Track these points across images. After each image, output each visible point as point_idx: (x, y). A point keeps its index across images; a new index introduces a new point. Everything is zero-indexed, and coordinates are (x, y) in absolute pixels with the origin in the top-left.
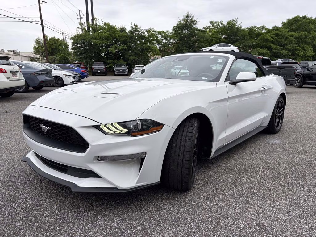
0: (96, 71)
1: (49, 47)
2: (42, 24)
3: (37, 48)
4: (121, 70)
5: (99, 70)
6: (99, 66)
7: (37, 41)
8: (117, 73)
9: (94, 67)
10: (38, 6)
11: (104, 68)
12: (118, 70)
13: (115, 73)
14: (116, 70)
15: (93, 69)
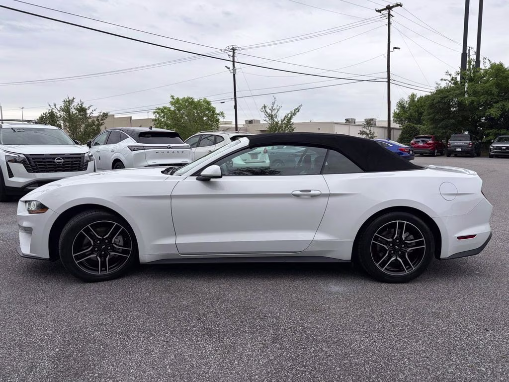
0: (453, 148)
1: (415, 112)
2: (389, 82)
3: (398, 114)
4: (505, 148)
5: (459, 147)
6: (460, 140)
7: (400, 104)
8: (496, 152)
9: (451, 142)
10: (387, 57)
11: (470, 144)
12: (498, 148)
13: (491, 153)
14: (493, 146)
15: (449, 146)
